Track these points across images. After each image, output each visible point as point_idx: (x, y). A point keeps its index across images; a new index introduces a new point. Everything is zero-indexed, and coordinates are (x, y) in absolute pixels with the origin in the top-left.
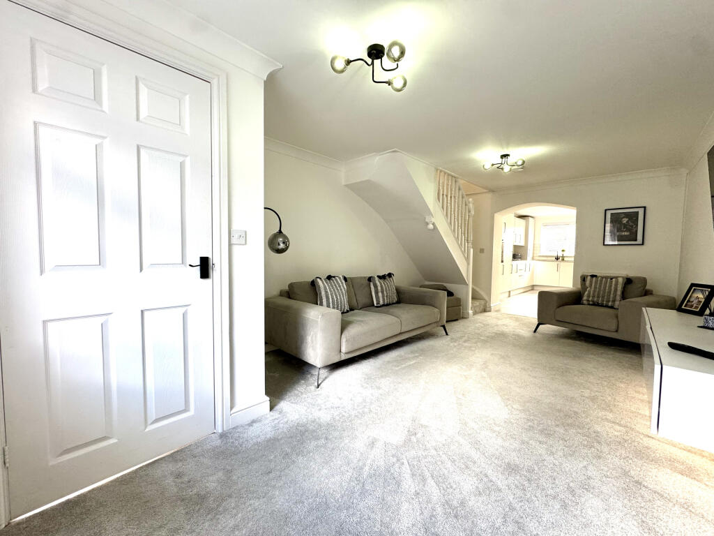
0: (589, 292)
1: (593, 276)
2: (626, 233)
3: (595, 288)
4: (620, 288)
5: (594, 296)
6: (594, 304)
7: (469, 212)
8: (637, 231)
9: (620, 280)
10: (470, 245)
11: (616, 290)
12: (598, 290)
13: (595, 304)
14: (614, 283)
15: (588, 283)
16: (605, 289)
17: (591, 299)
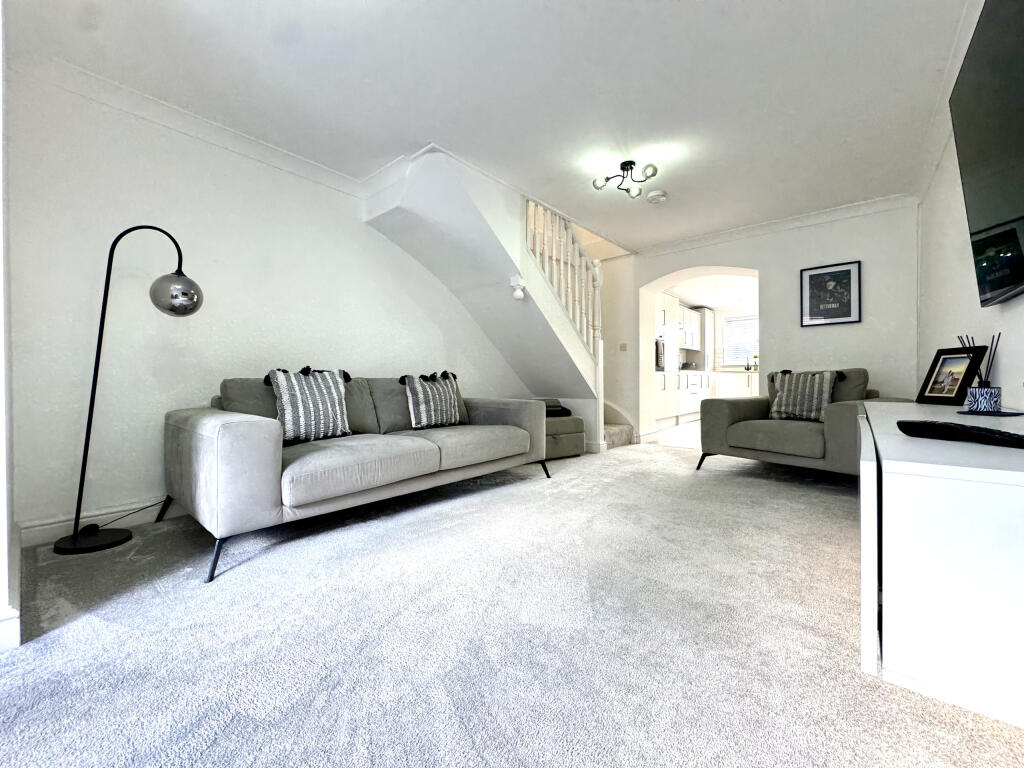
0: (781, 398)
1: (785, 372)
2: (834, 306)
3: (789, 390)
4: (827, 388)
5: (787, 405)
6: (788, 418)
7: (594, 280)
8: (849, 301)
9: (827, 376)
10: (598, 334)
11: (821, 392)
12: (792, 394)
13: (791, 417)
14: (817, 380)
15: (777, 384)
16: (804, 389)
17: (783, 409)
